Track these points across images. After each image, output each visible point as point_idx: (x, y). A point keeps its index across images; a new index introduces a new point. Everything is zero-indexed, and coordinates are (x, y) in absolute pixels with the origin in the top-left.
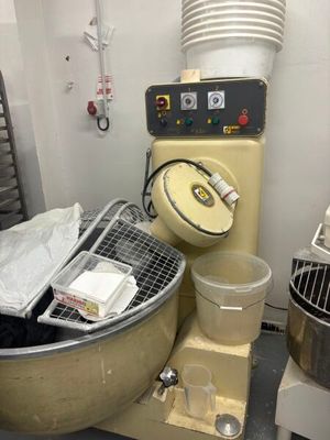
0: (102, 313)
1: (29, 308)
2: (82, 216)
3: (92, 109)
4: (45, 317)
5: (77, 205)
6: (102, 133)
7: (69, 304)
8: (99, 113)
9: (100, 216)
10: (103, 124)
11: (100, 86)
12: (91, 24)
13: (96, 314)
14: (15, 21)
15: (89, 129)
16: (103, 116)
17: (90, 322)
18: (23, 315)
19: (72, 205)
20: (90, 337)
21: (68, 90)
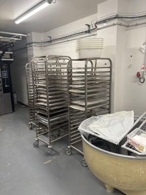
0: (144, 150)
1: (118, 142)
2: (135, 115)
3: (138, 75)
4: (124, 146)
5: (133, 111)
6: (141, 84)
7: (132, 144)
8: (141, 76)
9: (141, 117)
10: (142, 80)
11: (143, 66)
12: (144, 44)
13: (142, 150)
14: (116, 44)
15: (135, 82)
16: (143, 77)
17: (139, 152)
18: (117, 144)
19: (131, 110)
20: (139, 157)
21: (129, 67)
